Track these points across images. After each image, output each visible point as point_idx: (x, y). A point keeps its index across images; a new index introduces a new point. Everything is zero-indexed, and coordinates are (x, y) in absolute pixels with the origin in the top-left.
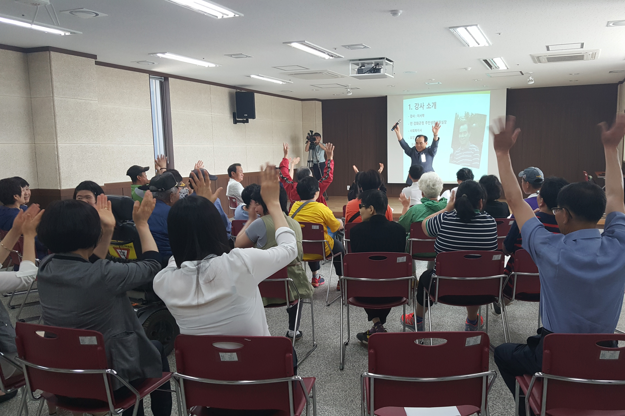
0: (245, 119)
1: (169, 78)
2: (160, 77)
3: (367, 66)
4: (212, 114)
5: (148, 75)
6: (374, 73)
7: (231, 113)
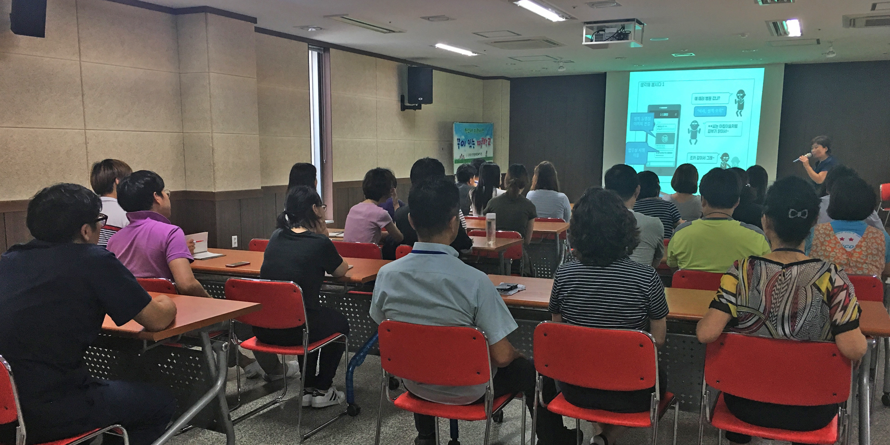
0: (417, 105)
1: (331, 49)
2: (319, 48)
3: (607, 31)
4: (378, 97)
5: (307, 44)
6: (618, 40)
7: (398, 97)
